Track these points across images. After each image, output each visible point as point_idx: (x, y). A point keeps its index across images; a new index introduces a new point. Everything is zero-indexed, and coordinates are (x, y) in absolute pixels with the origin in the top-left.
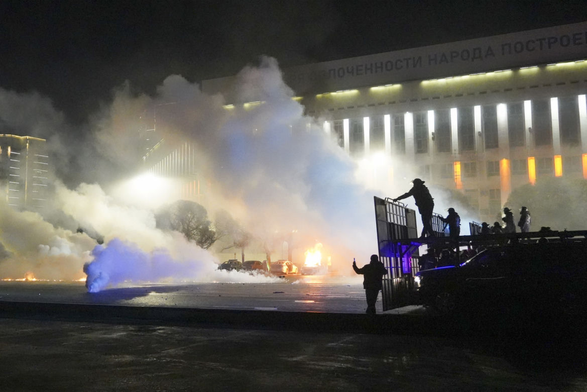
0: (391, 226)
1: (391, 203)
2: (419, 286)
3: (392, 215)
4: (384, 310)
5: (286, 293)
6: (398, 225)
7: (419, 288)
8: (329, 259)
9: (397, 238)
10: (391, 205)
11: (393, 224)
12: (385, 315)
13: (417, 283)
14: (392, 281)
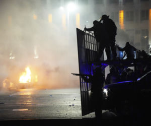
0: (88, 51)
1: (88, 34)
2: (107, 95)
3: (88, 43)
4: (83, 115)
5: (6, 103)
6: (91, 50)
7: (106, 97)
8: (36, 77)
9: (91, 60)
10: (87, 35)
11: (89, 50)
12: (83, 119)
13: (105, 93)
14: (88, 92)
